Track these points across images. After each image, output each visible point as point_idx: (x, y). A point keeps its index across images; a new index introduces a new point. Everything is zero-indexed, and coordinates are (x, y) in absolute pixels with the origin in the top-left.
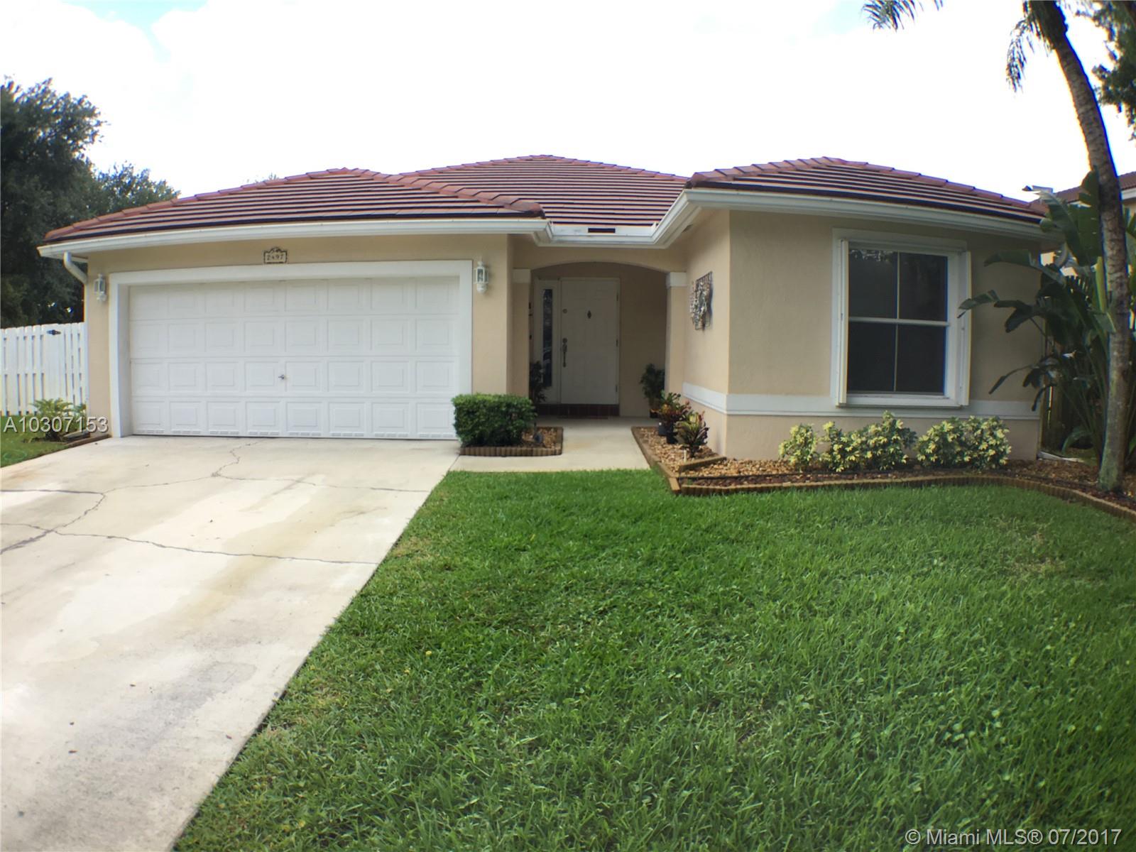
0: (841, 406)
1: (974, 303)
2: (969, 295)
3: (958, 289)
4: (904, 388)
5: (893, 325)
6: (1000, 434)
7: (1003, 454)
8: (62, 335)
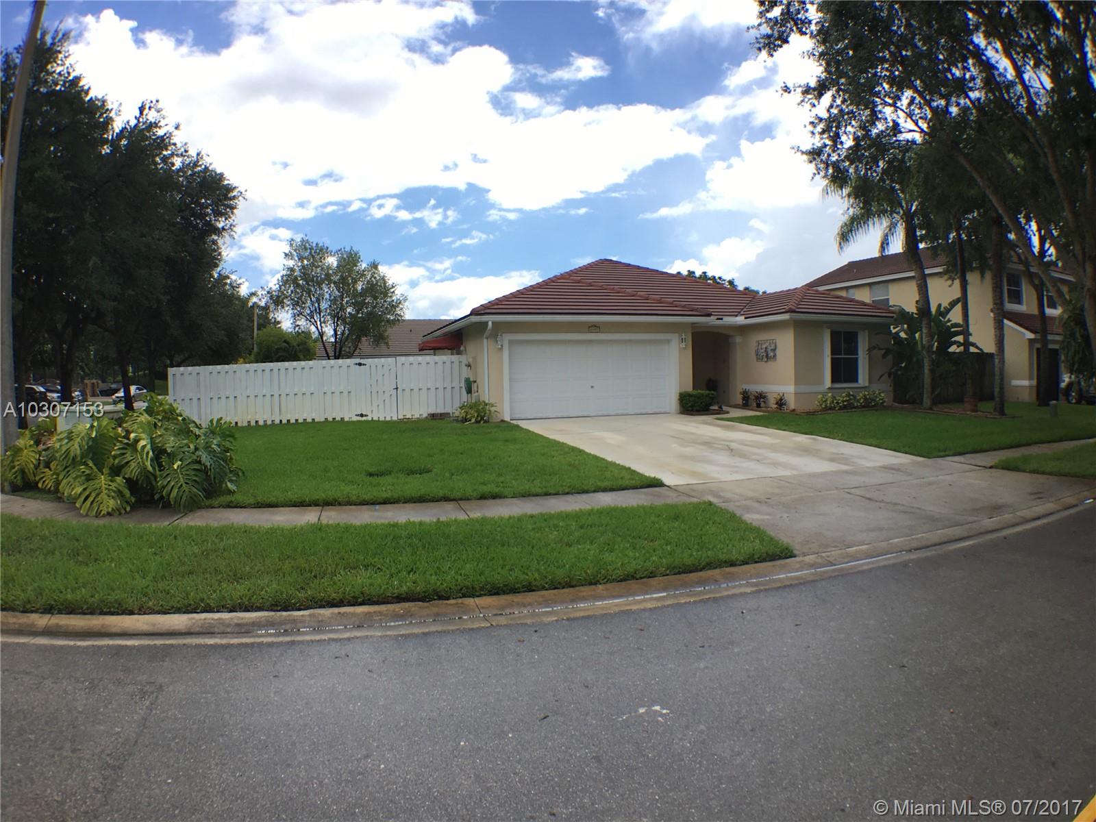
0: (829, 388)
1: (869, 349)
2: (867, 346)
3: (863, 344)
5: (843, 358)
6: (882, 395)
7: (884, 402)
8: (367, 366)
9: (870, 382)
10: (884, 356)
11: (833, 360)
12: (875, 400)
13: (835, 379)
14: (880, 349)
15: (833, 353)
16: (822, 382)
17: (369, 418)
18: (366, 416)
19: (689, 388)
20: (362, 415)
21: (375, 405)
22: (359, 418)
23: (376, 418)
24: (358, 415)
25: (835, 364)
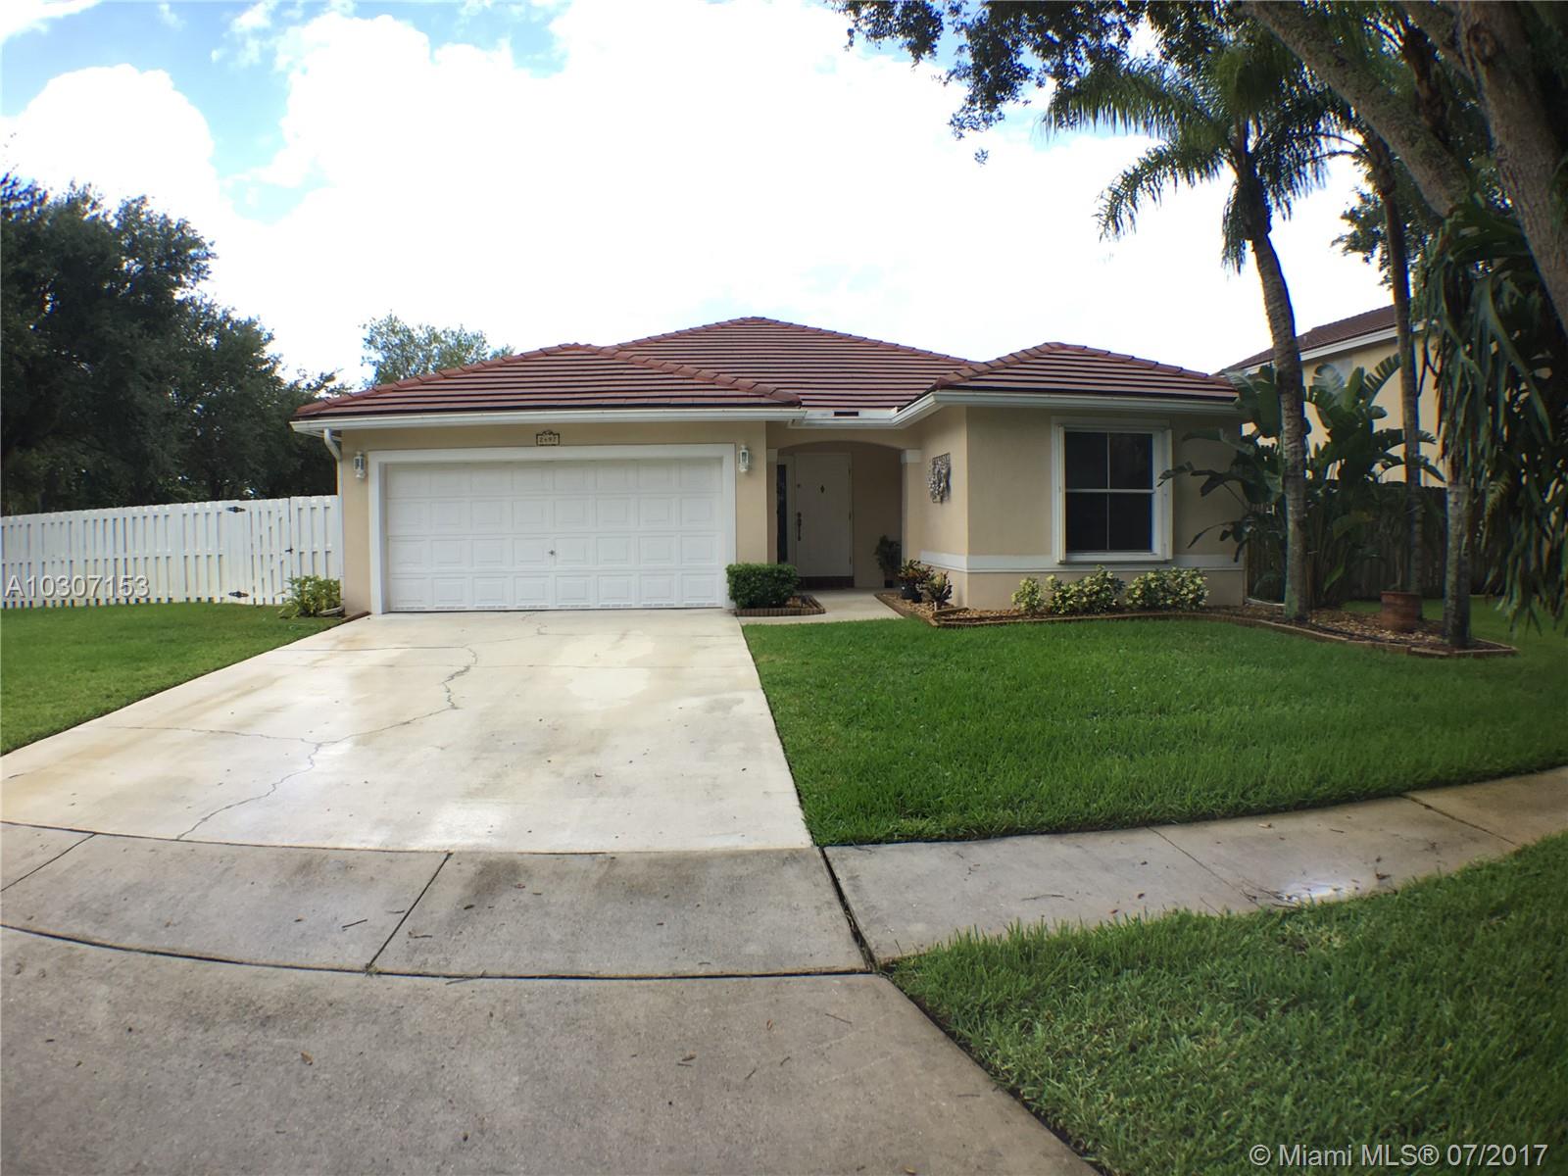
0: (1061, 563)
1: (1176, 473)
2: (1170, 467)
3: (1161, 461)
4: (1117, 547)
5: (1105, 494)
6: (1198, 581)
7: (1202, 597)
8: (247, 512)
9: (1177, 548)
10: (1206, 490)
11: (1071, 501)
12: (1177, 594)
13: (1074, 543)
14: (1194, 474)
15: (1068, 485)
16: (1045, 550)
17: (249, 601)
18: (246, 595)
19: (760, 555)
20: (239, 595)
21: (258, 580)
22: (235, 600)
23: (259, 602)
24: (232, 594)
25: (1075, 507)
